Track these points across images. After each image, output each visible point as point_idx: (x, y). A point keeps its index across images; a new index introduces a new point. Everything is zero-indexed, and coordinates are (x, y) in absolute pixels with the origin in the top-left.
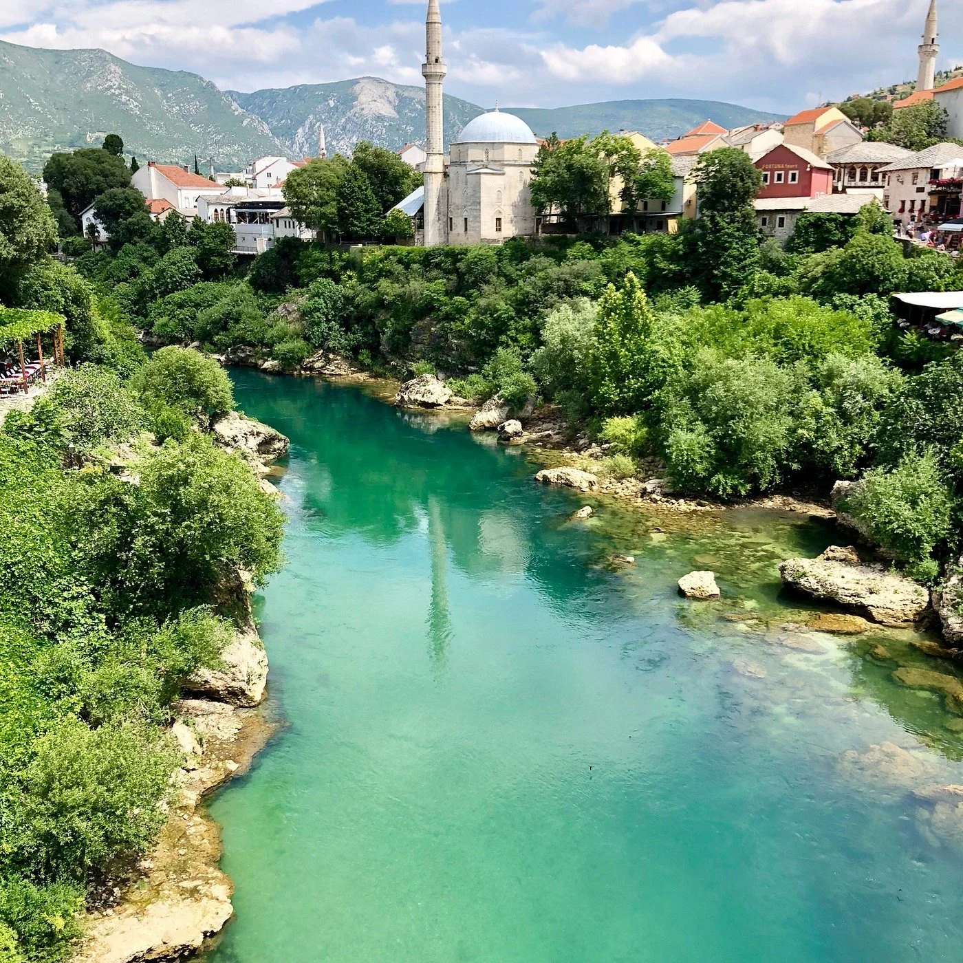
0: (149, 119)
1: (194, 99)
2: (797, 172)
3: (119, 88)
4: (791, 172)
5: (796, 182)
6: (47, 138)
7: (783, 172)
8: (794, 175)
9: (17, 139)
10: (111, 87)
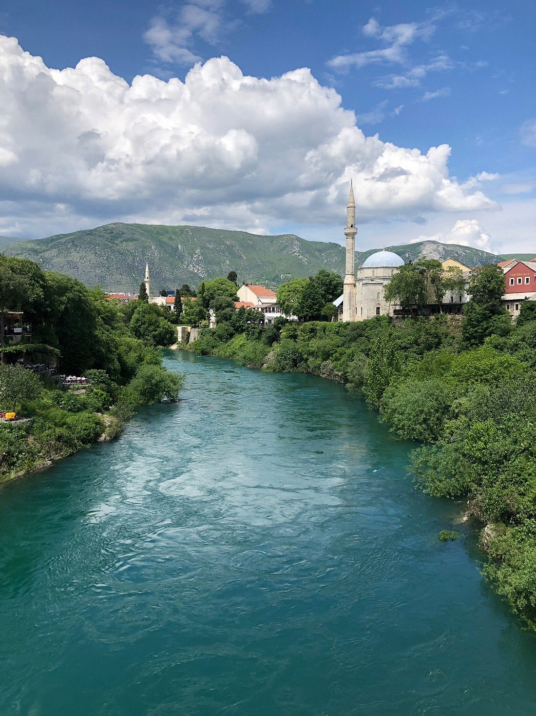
0: (312, 267)
1: (334, 256)
2: (529, 277)
3: (299, 252)
4: (526, 278)
5: (529, 284)
6: (263, 277)
7: (521, 278)
8: (527, 279)
9: (250, 278)
10: (295, 252)
